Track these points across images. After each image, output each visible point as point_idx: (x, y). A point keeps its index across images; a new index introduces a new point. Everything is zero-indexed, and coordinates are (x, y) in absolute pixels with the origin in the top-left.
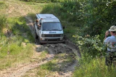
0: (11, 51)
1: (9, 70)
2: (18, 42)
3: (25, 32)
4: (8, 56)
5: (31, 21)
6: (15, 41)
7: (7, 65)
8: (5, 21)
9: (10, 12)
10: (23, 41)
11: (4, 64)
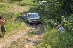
0: (17, 27)
1: (16, 35)
2: (19, 23)
3: (22, 19)
4: (15, 29)
5: (24, 14)
6: (18, 23)
7: (15, 33)
8: (13, 15)
9: (15, 10)
10: (22, 23)
11: (14, 32)
